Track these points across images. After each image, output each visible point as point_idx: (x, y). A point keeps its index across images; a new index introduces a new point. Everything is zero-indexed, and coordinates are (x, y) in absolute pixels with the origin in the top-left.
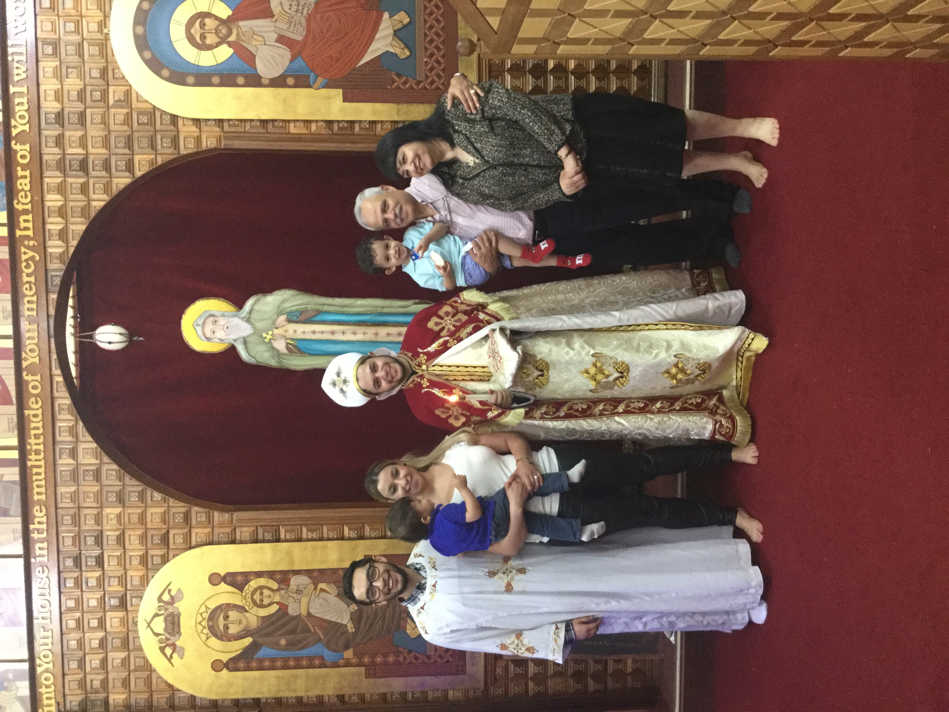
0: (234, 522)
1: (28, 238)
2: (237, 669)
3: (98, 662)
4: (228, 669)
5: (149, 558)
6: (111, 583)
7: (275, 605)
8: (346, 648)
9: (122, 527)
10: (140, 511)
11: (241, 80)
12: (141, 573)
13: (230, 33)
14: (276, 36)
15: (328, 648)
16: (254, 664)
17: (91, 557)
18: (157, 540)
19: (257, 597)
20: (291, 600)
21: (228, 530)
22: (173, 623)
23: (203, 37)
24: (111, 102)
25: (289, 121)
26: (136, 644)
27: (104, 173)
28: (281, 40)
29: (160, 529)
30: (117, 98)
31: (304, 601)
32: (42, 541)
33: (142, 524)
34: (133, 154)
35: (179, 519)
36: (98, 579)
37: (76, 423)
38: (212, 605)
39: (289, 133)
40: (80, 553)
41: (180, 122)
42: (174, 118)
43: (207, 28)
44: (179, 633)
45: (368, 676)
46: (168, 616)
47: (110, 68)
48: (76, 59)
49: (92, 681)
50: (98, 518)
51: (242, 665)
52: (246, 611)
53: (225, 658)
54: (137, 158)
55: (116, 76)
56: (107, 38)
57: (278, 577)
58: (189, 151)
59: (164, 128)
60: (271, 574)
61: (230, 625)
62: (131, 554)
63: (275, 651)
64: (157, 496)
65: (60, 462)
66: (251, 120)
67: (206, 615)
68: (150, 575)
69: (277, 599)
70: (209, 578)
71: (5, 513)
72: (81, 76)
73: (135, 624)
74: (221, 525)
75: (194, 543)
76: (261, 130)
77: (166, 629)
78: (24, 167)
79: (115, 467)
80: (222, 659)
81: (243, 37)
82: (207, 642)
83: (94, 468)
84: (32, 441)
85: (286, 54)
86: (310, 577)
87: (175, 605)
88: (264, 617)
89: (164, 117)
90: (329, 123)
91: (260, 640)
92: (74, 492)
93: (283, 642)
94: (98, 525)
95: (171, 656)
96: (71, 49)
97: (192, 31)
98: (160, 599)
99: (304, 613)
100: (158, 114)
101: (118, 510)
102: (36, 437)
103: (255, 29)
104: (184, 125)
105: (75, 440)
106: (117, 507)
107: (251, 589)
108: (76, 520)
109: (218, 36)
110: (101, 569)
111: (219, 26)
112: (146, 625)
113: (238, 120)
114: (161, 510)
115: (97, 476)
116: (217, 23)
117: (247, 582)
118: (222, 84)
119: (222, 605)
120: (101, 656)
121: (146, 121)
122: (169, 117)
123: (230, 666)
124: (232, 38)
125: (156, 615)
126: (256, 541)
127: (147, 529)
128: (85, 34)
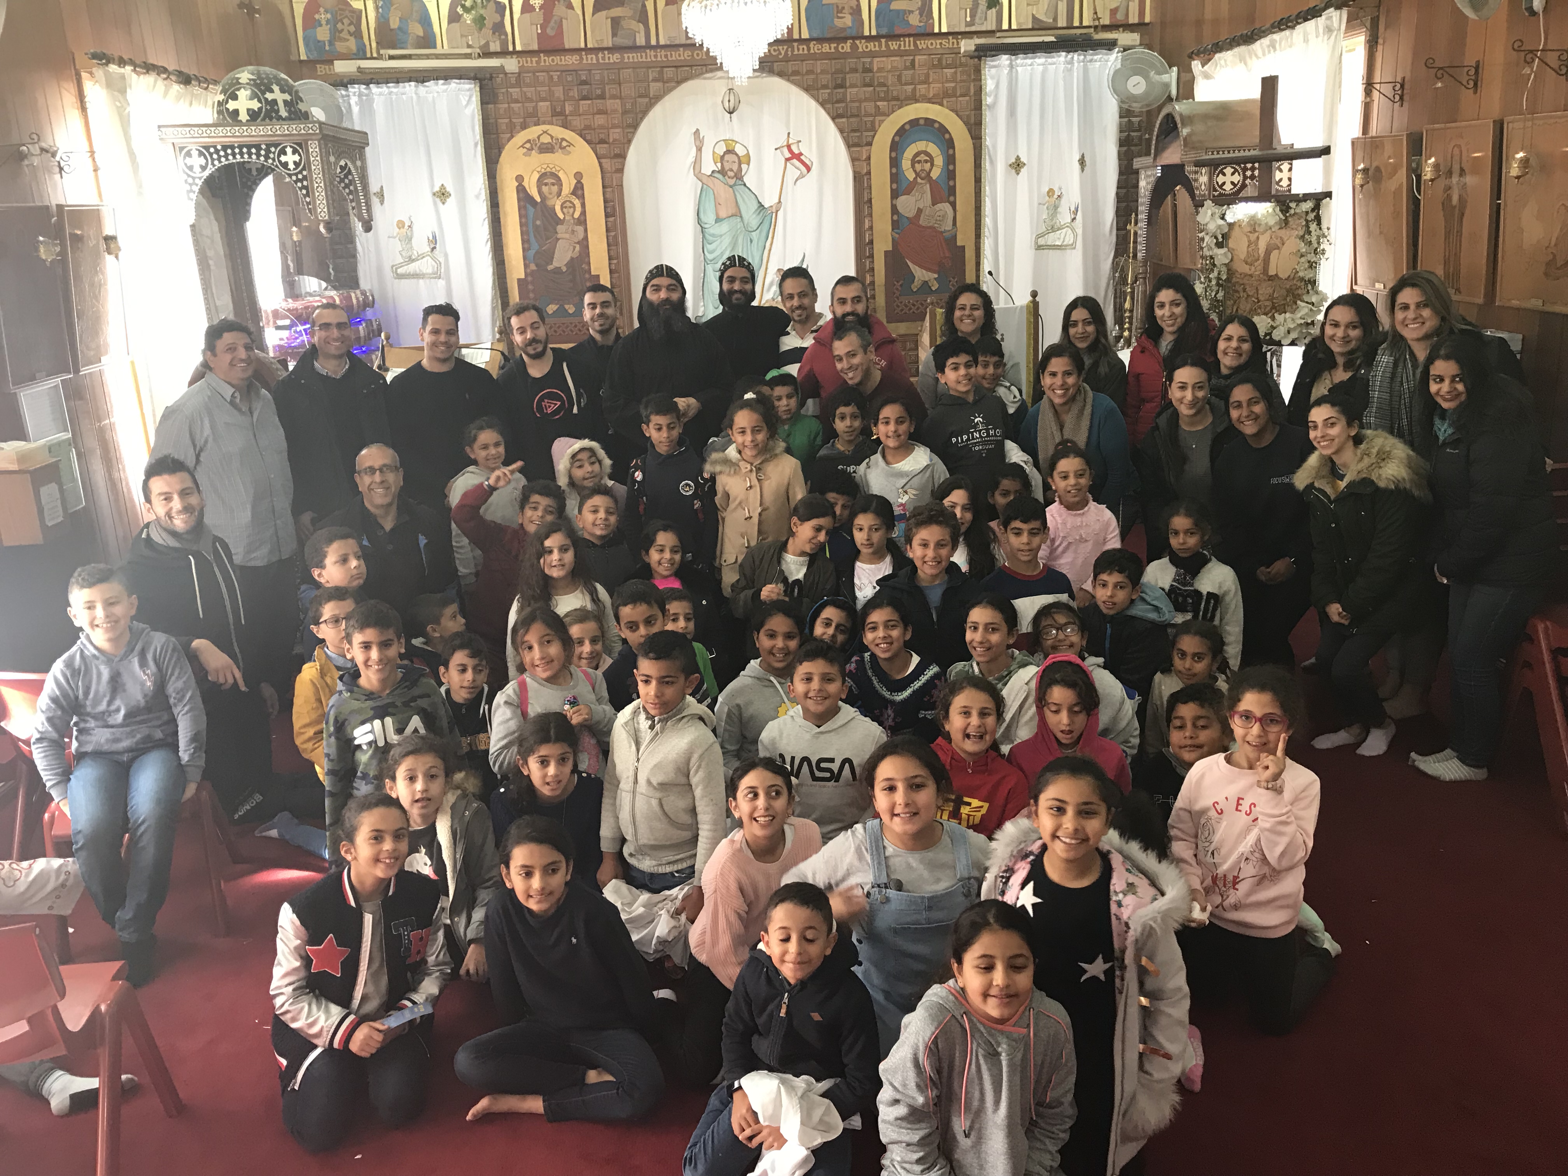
1: (793, 51)
2: (518, 191)
3: (516, 97)
4: (518, 186)
5: (590, 132)
6: (571, 106)
7: (564, 217)
8: (537, 265)
11: (895, 186)
12: (579, 126)
13: (922, 179)
15: (537, 253)
16: (522, 203)
17: (588, 92)
18: (602, 136)
19: (568, 204)
20: (567, 227)
22: (547, 148)
23: (919, 162)
24: (879, 103)
25: (871, 217)
26: (531, 124)
27: (835, 100)
28: (920, 211)
29: (609, 139)
30: (881, 107)
31: (567, 236)
32: (598, 60)
33: (612, 127)
34: (847, 118)
36: (573, 97)
38: (561, 175)
40: (590, 84)
43: (925, 164)
44: (541, 153)
45: (519, 280)
46: (552, 145)
47: (899, 103)
48: (903, 80)
50: (613, 97)
51: (521, 195)
52: (558, 197)
53: (525, 184)
54: (844, 120)
55: (894, 107)
56: (917, 101)
59: (864, 138)
60: (584, 213)
61: (548, 187)
62: (592, 119)
63: (532, 217)
65: (650, 70)
66: (870, 193)
67: (554, 170)
68: (578, 132)
69: (567, 218)
70: (579, 173)
71: (614, 35)
72: (894, 84)
73: (544, 123)
74: (614, 179)
75: (603, 161)
76: (865, 199)
77: (543, 144)
78: (836, 48)
80: (525, 182)
81: (920, 187)
82: (535, 172)
83: (648, 94)
84: (663, 53)
85: (911, 214)
86: (582, 239)
87: (560, 150)
89: (871, 138)
90: (871, 242)
91: (538, 207)
92: (631, 81)
93: (538, 223)
94: (610, 97)
95: (525, 147)
96: (909, 77)
97: (922, 155)
98: (563, 139)
99: (559, 236)
100: (872, 133)
102: (666, 56)
103: (925, 195)
104: (866, 151)
105: (665, 81)
106: (622, 110)
107: (573, 201)
108: (612, 82)
109: (920, 171)
110: (580, 98)
111: (926, 171)
112: (545, 130)
114: (622, 139)
115: (642, 96)
116: (928, 170)
118: (892, 174)
119: (562, 181)
120: (520, 98)
121: (867, 126)
123: (520, 187)
124: (919, 180)
125: (552, 137)
128: (918, 87)
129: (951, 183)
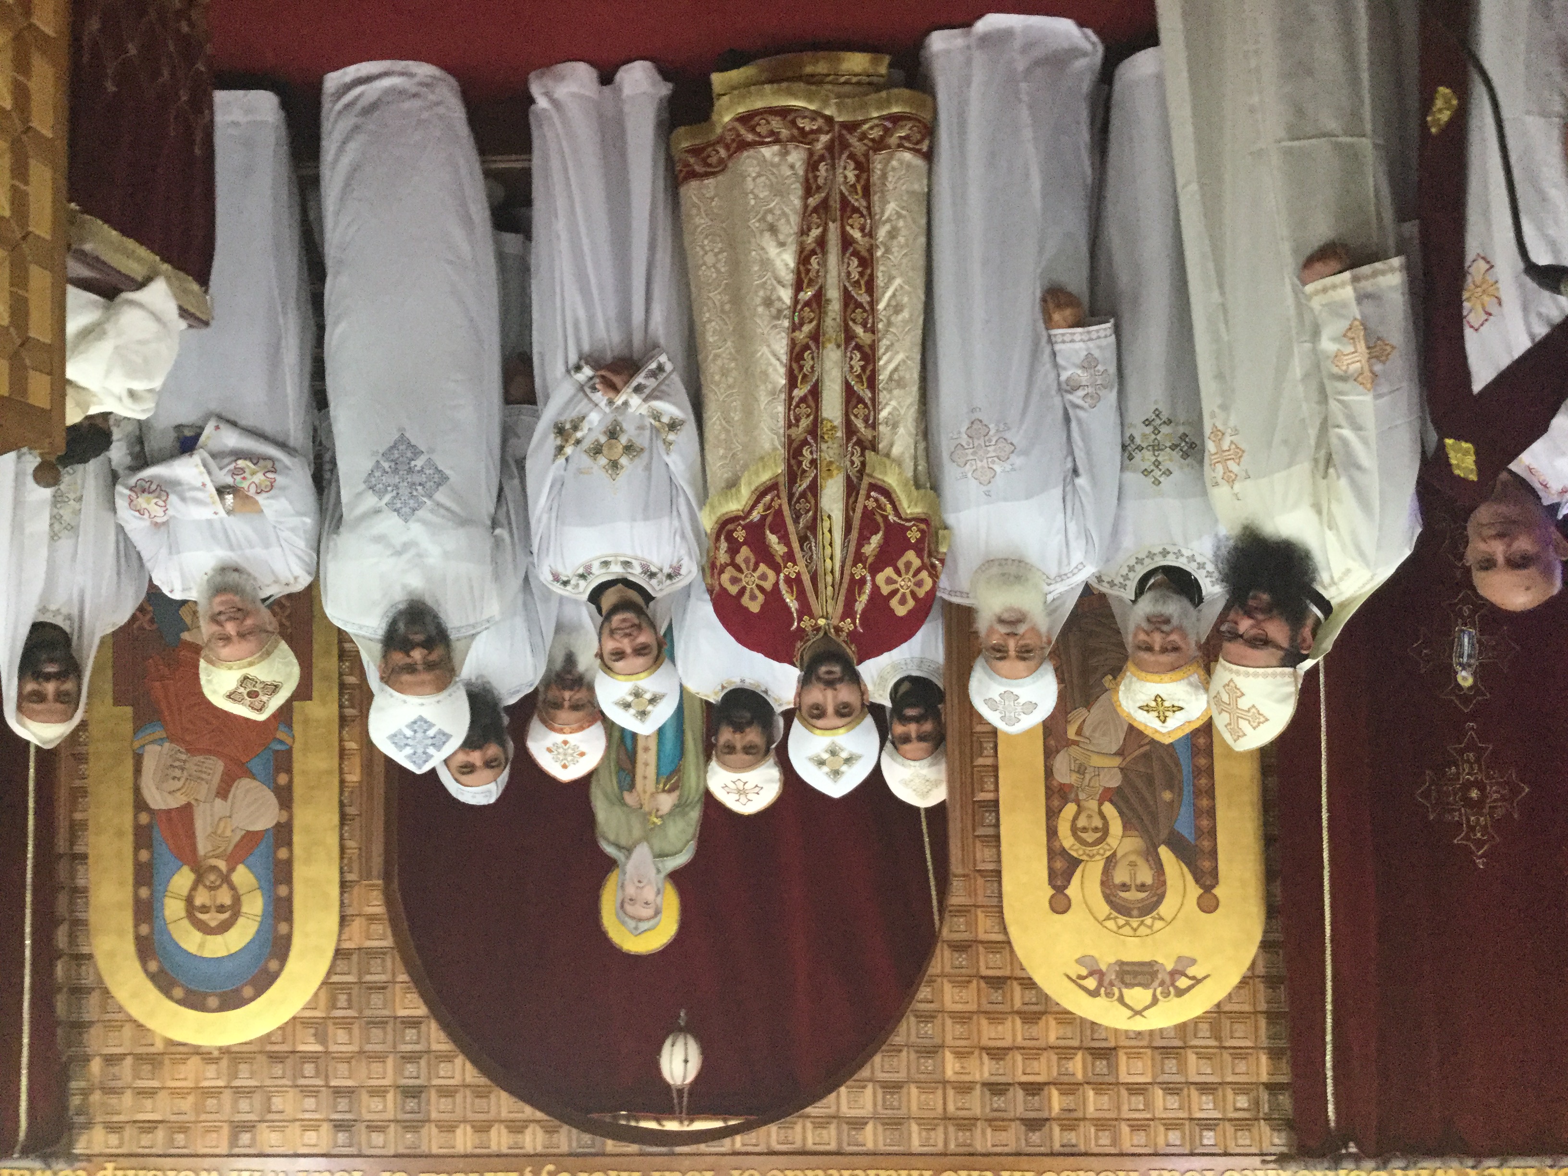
0: (966, 871)
2: (1214, 873)
3: (1204, 1098)
4: (1213, 887)
5: (1026, 1008)
6: (1071, 1070)
7: (1103, 808)
9: (977, 1053)
10: (949, 1022)
11: (283, 854)
12: (1053, 1023)
13: (214, 868)
14: (218, 801)
16: (1206, 844)
17: (1025, 1102)
18: (997, 996)
19: (1090, 837)
20: (1095, 783)
21: (980, 881)
22: (1135, 974)
23: (221, 909)
24: (318, 1048)
25: (342, 782)
26: (1172, 1034)
27: (423, 1062)
28: (223, 792)
29: (979, 990)
30: (312, 1040)
31: (1096, 761)
33: (970, 1018)
34: (396, 1018)
35: (962, 959)
36: (1062, 1093)
37: (808, 1117)
39: (360, 782)
40: (1022, 1119)
41: (346, 945)
42: (339, 953)
43: (208, 903)
44: (1151, 964)
46: (1123, 982)
47: (269, 1048)
48: (257, 1099)
49: (1237, 1110)
50: (965, 1088)
51: (1207, 864)
52: (1114, 854)
54: (401, 1013)
55: (280, 1039)
56: (225, 1051)
57: (1056, 803)
58: (389, 932)
59: (355, 970)
61: (1139, 882)
62: (1019, 1038)
63: (1183, 810)
64: (924, 992)
65: (870, 1146)
66: (342, 838)
67: (1121, 921)
68: (1056, 1009)
69: (1093, 804)
70: (1057, 913)
72: (281, 1090)
73: (1138, 1034)
74: (972, 892)
75: (1000, 937)
76: (357, 824)
77: (1146, 986)
79: (877, 1059)
80: (1197, 895)
81: (221, 850)
82: (1169, 920)
83: (880, 1092)
85: (244, 786)
86: (1058, 752)
87: (1104, 968)
88: (1124, 827)
89: (338, 970)
91: (1164, 834)
92: (919, 1125)
93: (1167, 796)
94: (971, 1089)
95: (1190, 978)
96: (244, 1105)
97: (213, 924)
98: (1094, 994)
99: (1117, 762)
100: (335, 979)
101: (949, 1056)
103: (209, 830)
104: (350, 939)
105: (835, 1121)
106: (943, 1058)
107: (1078, 846)
108: (966, 1124)
109: (220, 886)
110: (1046, 1088)
111: (205, 886)
112: (1138, 1017)
113: (342, 858)
114: (947, 987)
115: (893, 1087)
116: (201, 888)
117: (1064, 852)
118: (288, 879)
119: (1103, 892)
120: (1194, 1093)
121: (345, 997)
122: (338, 962)
123: (1208, 883)
124: (222, 865)
125: (1121, 1000)
126: (997, 838)
127: (979, 1012)
128: (221, 1083)
129: (144, 855)
